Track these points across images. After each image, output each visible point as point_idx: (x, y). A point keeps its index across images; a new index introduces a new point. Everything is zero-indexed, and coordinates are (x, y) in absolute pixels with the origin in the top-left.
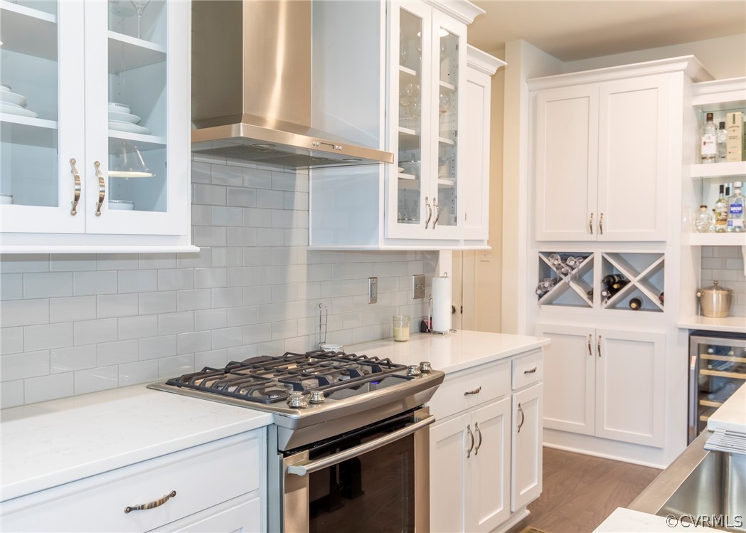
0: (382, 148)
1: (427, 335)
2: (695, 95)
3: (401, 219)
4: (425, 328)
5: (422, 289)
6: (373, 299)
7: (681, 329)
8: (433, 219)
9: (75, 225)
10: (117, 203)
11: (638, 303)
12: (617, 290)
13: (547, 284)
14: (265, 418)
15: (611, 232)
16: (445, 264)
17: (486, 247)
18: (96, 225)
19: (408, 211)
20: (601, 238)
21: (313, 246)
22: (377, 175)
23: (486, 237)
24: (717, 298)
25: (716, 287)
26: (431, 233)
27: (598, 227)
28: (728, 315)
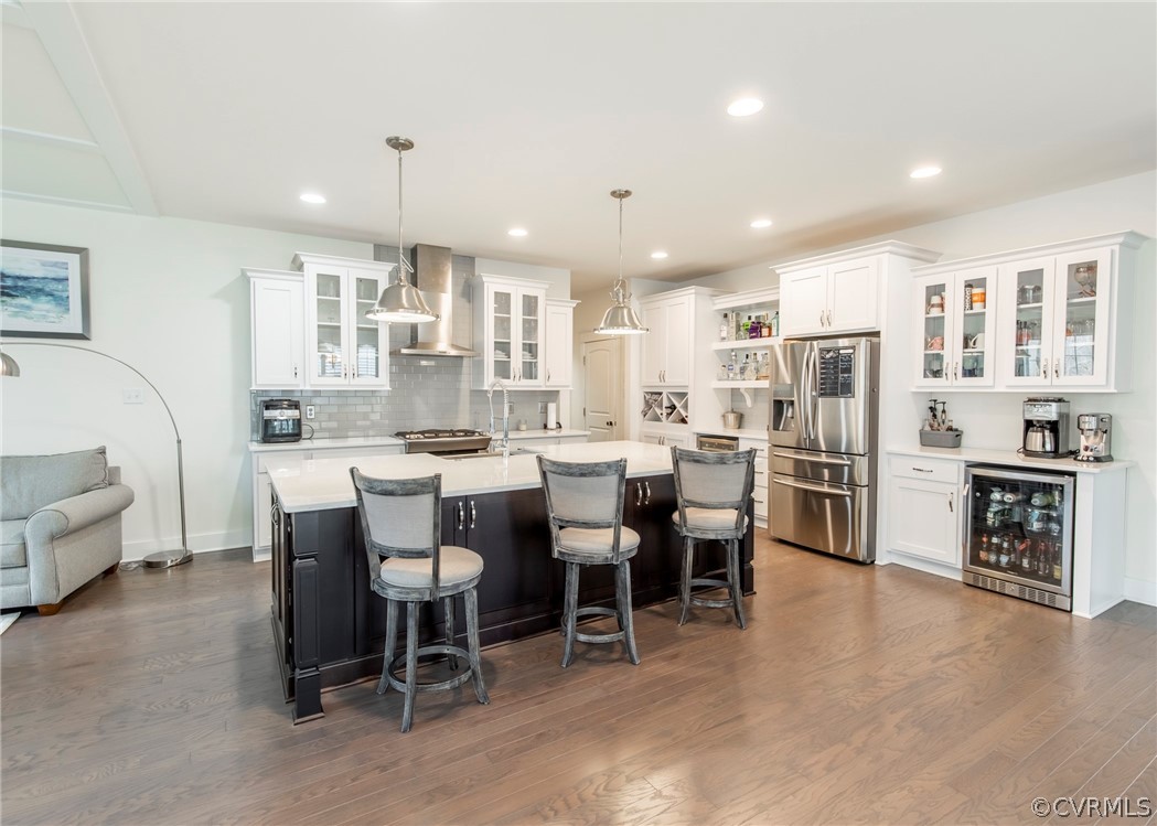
2: (714, 304)
4: (545, 427)
5: (546, 409)
6: (512, 411)
7: (694, 433)
8: (518, 377)
11: (683, 421)
12: (672, 413)
13: (646, 409)
15: (669, 381)
18: (353, 382)
19: (503, 370)
20: (665, 384)
21: (472, 388)
22: (484, 360)
24: (731, 418)
25: (733, 412)
26: (517, 383)
27: (662, 377)
28: (739, 427)
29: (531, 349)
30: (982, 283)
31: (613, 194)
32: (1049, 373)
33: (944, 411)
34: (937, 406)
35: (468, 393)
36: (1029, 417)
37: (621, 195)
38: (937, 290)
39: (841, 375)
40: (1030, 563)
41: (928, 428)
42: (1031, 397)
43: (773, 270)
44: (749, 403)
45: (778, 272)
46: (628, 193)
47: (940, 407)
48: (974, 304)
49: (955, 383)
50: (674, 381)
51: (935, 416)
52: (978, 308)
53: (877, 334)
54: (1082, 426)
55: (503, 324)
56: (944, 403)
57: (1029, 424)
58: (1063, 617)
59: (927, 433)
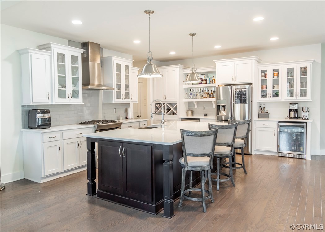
0: (113, 87)
1: (127, 119)
2: (184, 71)
3: (118, 98)
4: (127, 118)
5: (126, 111)
6: (116, 112)
7: (180, 118)
8: (124, 98)
9: (68, 101)
10: (73, 98)
11: (174, 114)
12: (169, 111)
13: (157, 110)
14: (93, 126)
15: (168, 99)
16: (132, 106)
17: (138, 102)
18: (71, 101)
19: (119, 97)
20: (166, 100)
21: (103, 103)
22: (113, 91)
23: (138, 101)
24: (190, 112)
25: (190, 110)
26: (123, 101)
27: (165, 98)
28: (192, 116)
29: (127, 86)
30: (277, 70)
31: (190, 34)
32: (296, 96)
33: (264, 107)
34: (262, 106)
35: (101, 105)
36: (290, 108)
37: (193, 35)
38: (264, 72)
39: (243, 97)
40: (294, 148)
41: (260, 113)
42: (291, 103)
43: (214, 62)
44: (196, 106)
45: (215, 62)
46: (196, 34)
47: (263, 107)
48: (275, 76)
49: (271, 99)
50: (170, 99)
51: (261, 109)
52: (276, 77)
53: (251, 84)
54: (304, 110)
55: (119, 77)
56: (264, 105)
57: (290, 110)
58: (304, 161)
59: (260, 114)
